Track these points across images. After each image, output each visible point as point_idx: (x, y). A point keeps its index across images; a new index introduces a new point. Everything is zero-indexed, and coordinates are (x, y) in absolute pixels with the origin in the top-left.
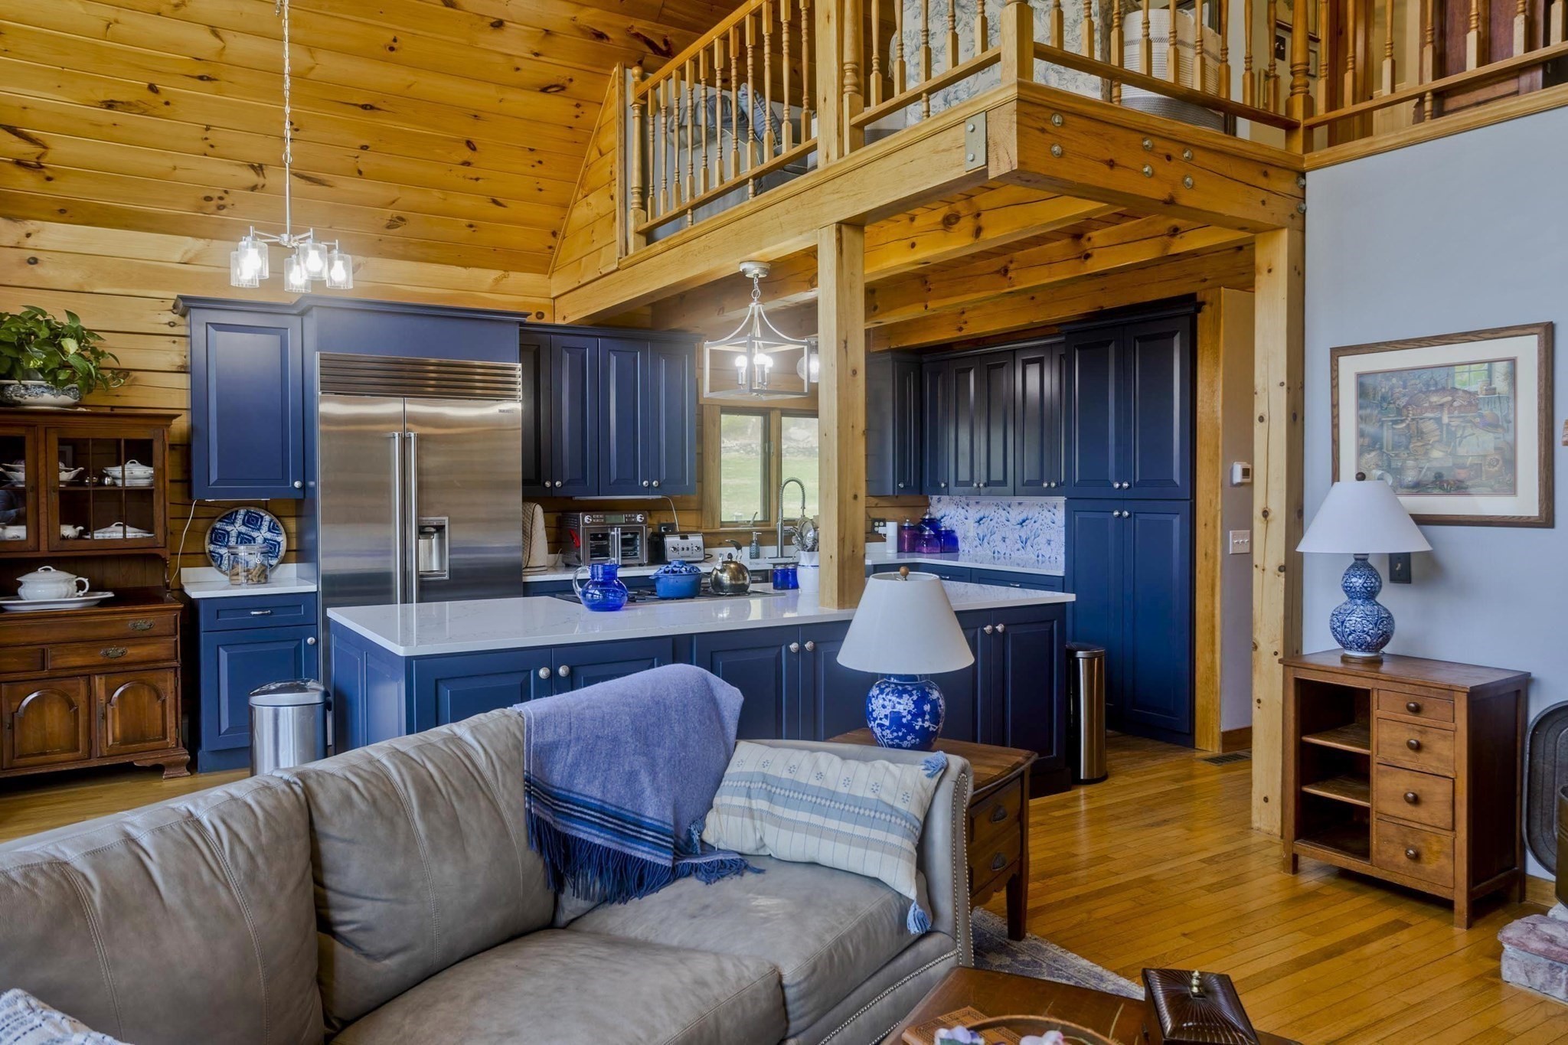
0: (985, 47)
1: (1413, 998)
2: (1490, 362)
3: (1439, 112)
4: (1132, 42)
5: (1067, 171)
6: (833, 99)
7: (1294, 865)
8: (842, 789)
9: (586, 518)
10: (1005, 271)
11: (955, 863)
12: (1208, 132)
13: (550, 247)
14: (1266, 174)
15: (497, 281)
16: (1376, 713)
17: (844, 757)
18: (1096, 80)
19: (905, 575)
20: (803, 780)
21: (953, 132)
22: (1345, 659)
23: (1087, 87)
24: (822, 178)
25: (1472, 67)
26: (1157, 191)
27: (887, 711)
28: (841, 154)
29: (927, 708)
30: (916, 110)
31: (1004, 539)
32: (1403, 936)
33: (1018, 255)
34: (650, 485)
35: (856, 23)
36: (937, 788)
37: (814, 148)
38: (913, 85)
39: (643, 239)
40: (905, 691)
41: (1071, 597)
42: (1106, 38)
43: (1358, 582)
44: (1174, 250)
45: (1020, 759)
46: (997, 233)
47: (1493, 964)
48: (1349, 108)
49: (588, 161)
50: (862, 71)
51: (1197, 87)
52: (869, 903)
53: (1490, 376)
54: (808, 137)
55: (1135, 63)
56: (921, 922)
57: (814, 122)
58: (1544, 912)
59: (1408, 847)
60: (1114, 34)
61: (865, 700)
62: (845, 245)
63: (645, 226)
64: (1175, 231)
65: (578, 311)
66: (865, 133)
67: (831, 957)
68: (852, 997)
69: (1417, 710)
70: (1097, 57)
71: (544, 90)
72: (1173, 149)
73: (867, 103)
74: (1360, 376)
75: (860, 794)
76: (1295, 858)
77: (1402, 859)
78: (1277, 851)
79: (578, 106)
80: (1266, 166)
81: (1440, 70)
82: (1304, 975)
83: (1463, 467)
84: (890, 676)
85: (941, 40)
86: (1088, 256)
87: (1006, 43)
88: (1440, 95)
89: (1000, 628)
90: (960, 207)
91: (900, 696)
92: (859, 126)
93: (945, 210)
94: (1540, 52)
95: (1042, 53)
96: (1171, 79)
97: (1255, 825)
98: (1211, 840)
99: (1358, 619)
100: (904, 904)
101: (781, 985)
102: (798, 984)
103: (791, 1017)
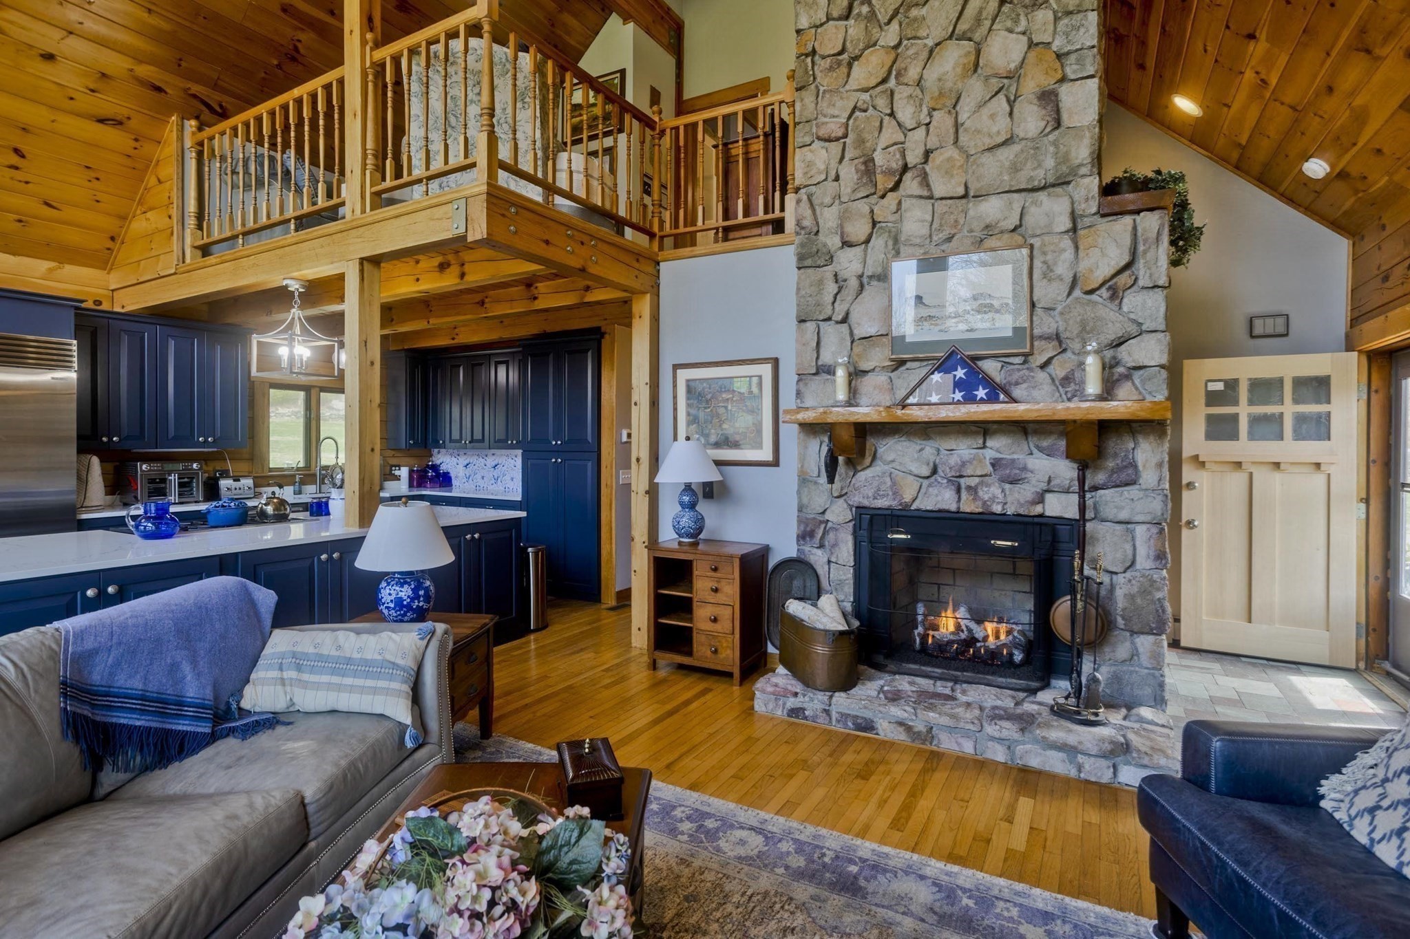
0: (466, 157)
2: (751, 377)
3: (726, 239)
4: (561, 170)
5: (520, 244)
6: (358, 172)
7: (654, 666)
8: (356, 656)
9: (144, 467)
10: (482, 303)
11: (440, 694)
12: (606, 231)
13: (109, 249)
14: (638, 260)
15: (50, 270)
16: (696, 573)
17: (358, 632)
18: (540, 189)
19: (405, 503)
20: (325, 652)
21: (444, 208)
22: (680, 543)
23: (534, 193)
24: (349, 226)
25: (740, 219)
26: (575, 262)
27: (393, 598)
28: (363, 211)
29: (421, 593)
30: (418, 190)
31: (483, 478)
32: (709, 696)
33: (490, 293)
34: (206, 441)
35: (376, 123)
36: (427, 647)
37: (343, 204)
38: (418, 172)
39: (199, 253)
40: (406, 583)
41: (523, 514)
42: (545, 165)
43: (686, 499)
44: (587, 300)
45: (487, 621)
46: (478, 275)
47: (750, 703)
48: (682, 229)
49: (147, 185)
50: (380, 156)
51: (600, 204)
52: (375, 733)
53: (750, 384)
54: (339, 196)
55: (563, 183)
56: (415, 738)
57: (343, 186)
58: (773, 671)
59: (711, 646)
60: (550, 163)
61: (378, 590)
62: (365, 275)
63: (201, 242)
64: (587, 288)
65: (137, 303)
66: (381, 200)
67: (345, 776)
68: (363, 800)
69: (715, 570)
70: (540, 175)
71: (101, 121)
72: (585, 238)
73: (384, 179)
74: (688, 381)
75: (369, 657)
76: (654, 661)
77: (709, 653)
78: (646, 659)
79: (136, 140)
80: (638, 255)
81: (726, 217)
82: (657, 728)
83: (738, 433)
84: (394, 573)
85: (437, 147)
86: (535, 298)
87: (480, 155)
88: (727, 230)
89: (476, 536)
90: (451, 257)
91: (402, 587)
92: (377, 194)
93: (439, 259)
94: (770, 216)
95: (503, 166)
96: (584, 197)
97: (633, 645)
98: (610, 657)
99: (686, 521)
100: (402, 728)
101: (303, 804)
102: (318, 800)
103: (311, 825)
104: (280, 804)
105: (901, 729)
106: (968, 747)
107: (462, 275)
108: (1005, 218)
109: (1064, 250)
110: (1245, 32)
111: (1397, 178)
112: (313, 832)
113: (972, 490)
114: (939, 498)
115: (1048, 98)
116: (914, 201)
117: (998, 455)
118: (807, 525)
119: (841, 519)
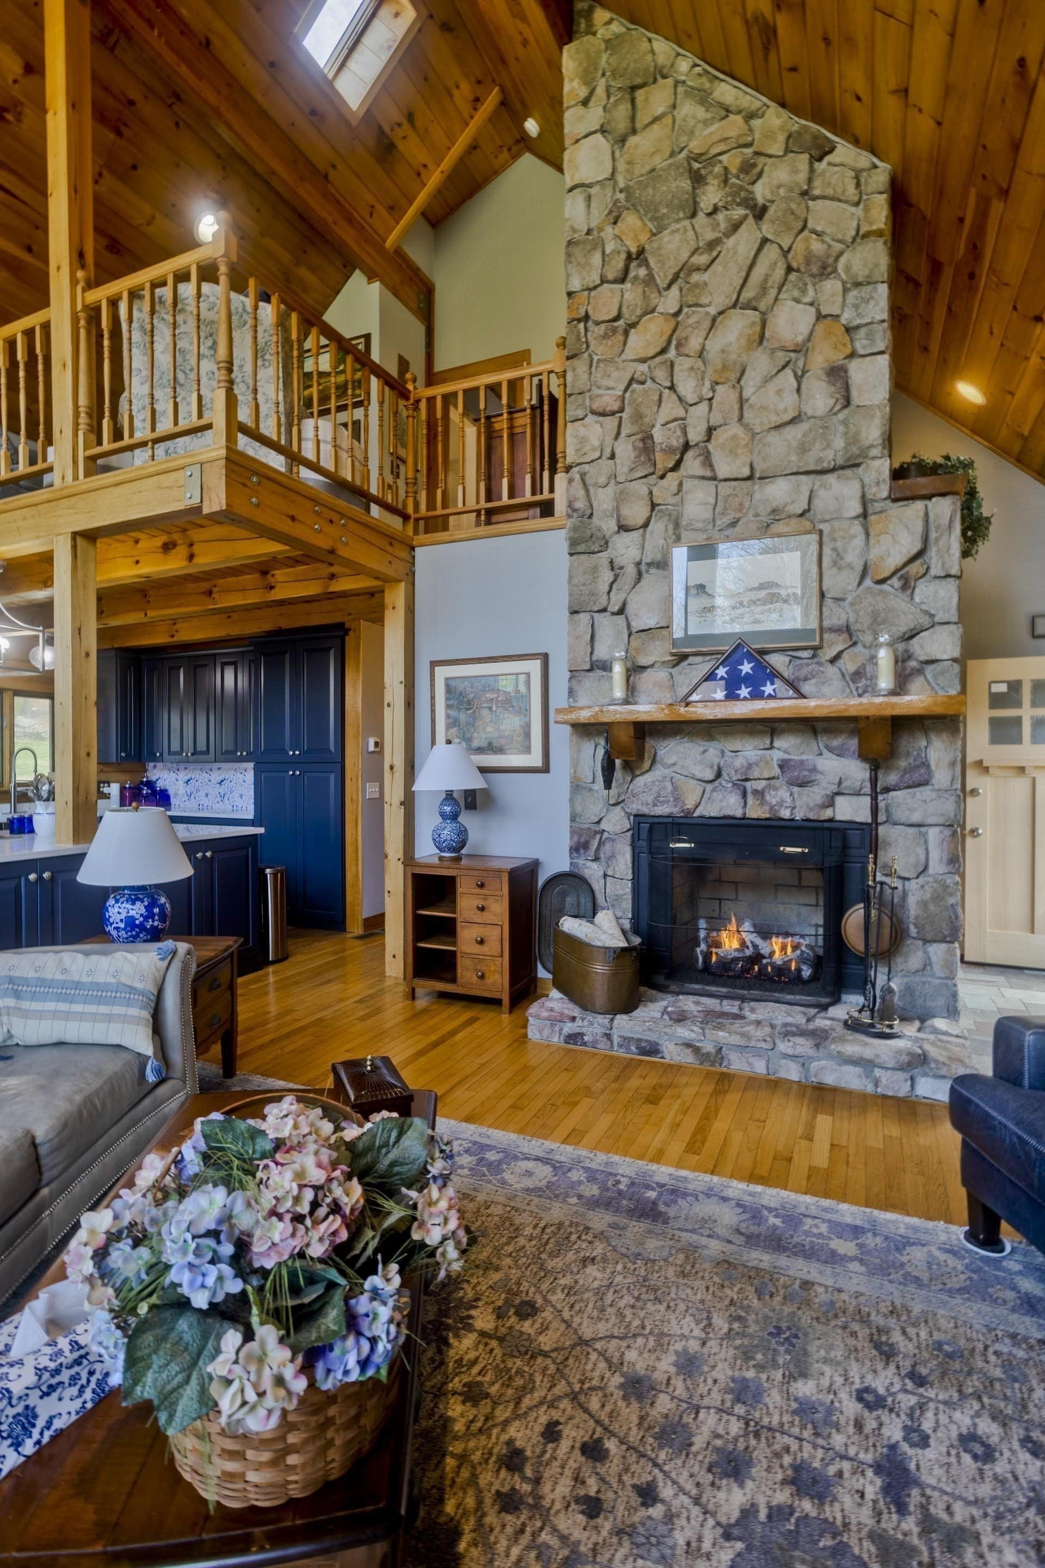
0: (200, 416)
1: (482, 1060)
2: (517, 674)
3: (488, 522)
4: (307, 439)
5: (262, 518)
6: (68, 431)
7: (413, 996)
8: (86, 980)
10: (210, 593)
11: (184, 1024)
12: (355, 510)
14: (391, 544)
16: (460, 890)
17: (87, 954)
18: (282, 459)
19: (136, 808)
20: (49, 977)
21: (174, 475)
22: (441, 858)
23: (274, 460)
24: (58, 495)
25: (505, 500)
26: (323, 542)
27: (122, 917)
28: (76, 478)
29: (156, 911)
30: (141, 456)
31: (207, 795)
32: (476, 1025)
33: (220, 582)
36: (167, 968)
37: (50, 469)
38: (139, 436)
40: (138, 899)
41: (261, 830)
42: (289, 432)
43: (448, 809)
44: (331, 589)
45: (231, 943)
46: (207, 559)
47: (523, 1031)
48: (440, 511)
50: (95, 416)
51: (349, 479)
52: (112, 1065)
53: (517, 683)
54: (45, 459)
55: (308, 452)
56: (158, 1071)
57: (50, 450)
58: (547, 996)
59: (477, 971)
60: (295, 429)
61: (103, 908)
62: (79, 552)
64: (332, 576)
66: (95, 465)
67: (80, 1113)
68: (100, 1142)
69: (482, 886)
70: (283, 442)
72: (334, 516)
73: (100, 443)
74: (447, 679)
75: (101, 981)
76: (413, 990)
77: (475, 979)
78: (402, 988)
80: (391, 539)
81: (489, 499)
83: (503, 737)
84: (123, 889)
85: (164, 406)
86: (272, 588)
87: (217, 415)
88: (490, 512)
89: (208, 854)
90: (177, 537)
91: (133, 904)
92: (91, 459)
93: (164, 538)
94: (538, 498)
95: (244, 429)
96: (333, 470)
97: (388, 974)
98: (359, 988)
99: (448, 833)
100: (143, 1060)
101: (34, 1145)
102: (50, 1141)
103: (44, 1169)
104: (7, 1143)
105: (688, 1051)
106: (760, 1067)
107: (191, 557)
108: (793, 502)
109: (854, 537)
110: (1033, 315)
112: (46, 1176)
113: (759, 794)
114: (724, 804)
115: (837, 372)
116: (696, 482)
117: (786, 757)
118: (581, 836)
119: (618, 829)
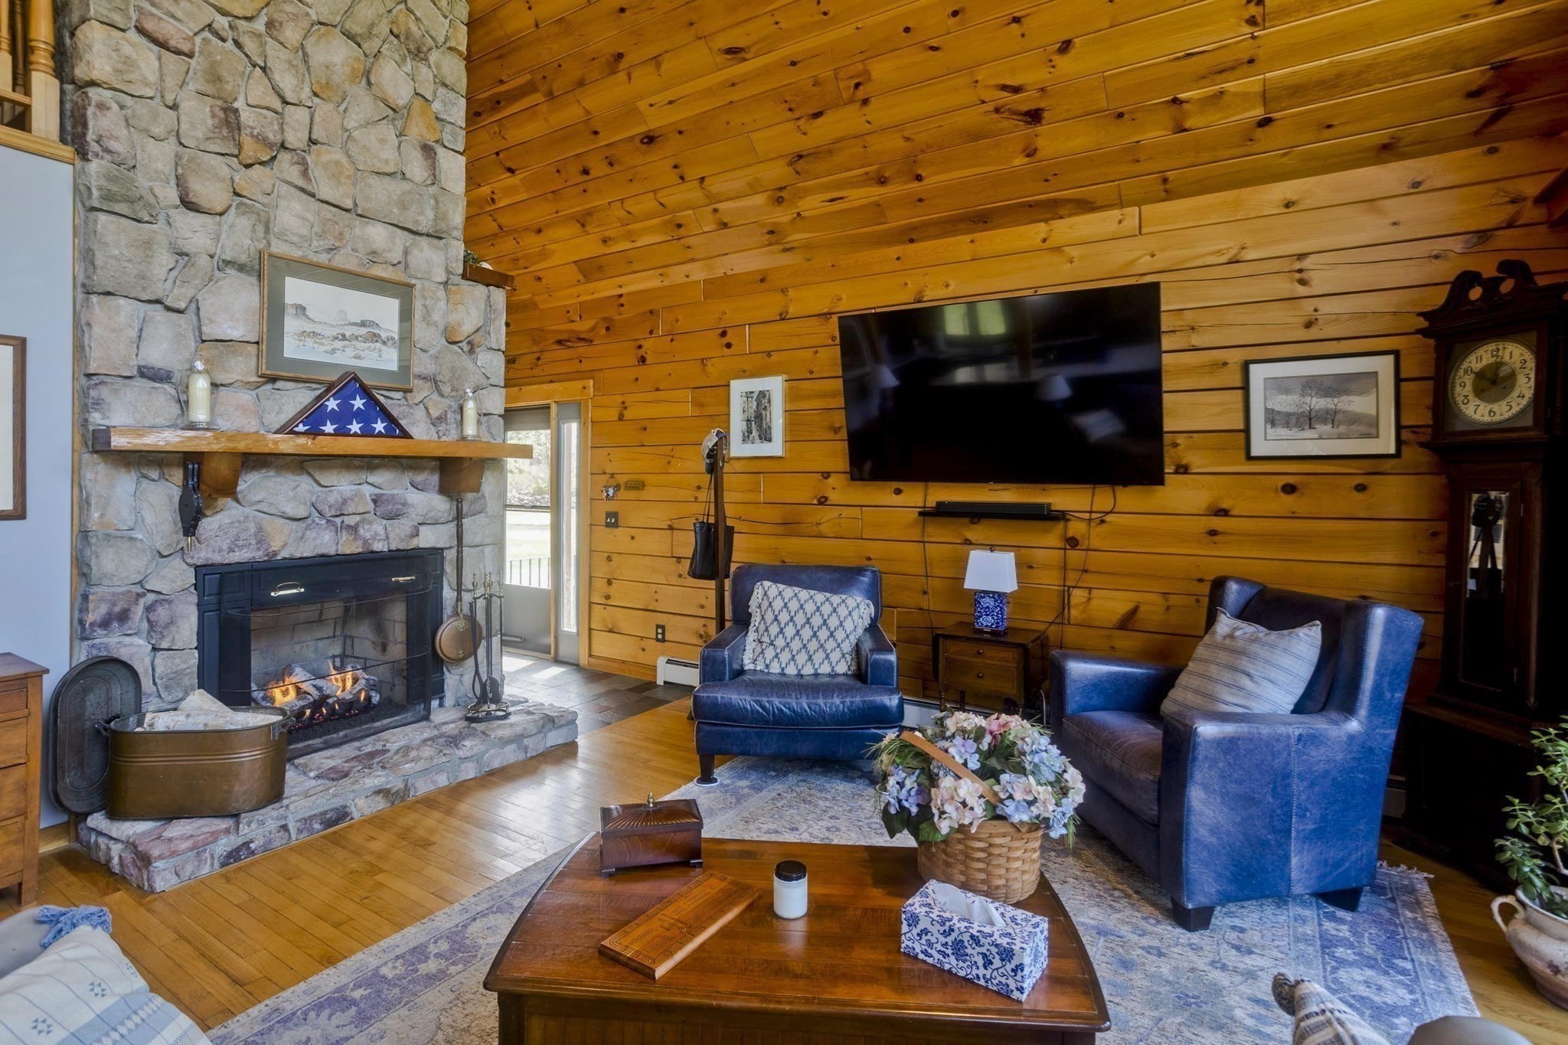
106: (442, 780)
108: (390, 251)
109: (439, 300)
110: (509, 164)
111: (536, 298)
113: (353, 529)
114: (318, 542)
115: (428, 151)
116: (292, 190)
117: (380, 491)
118: (114, 604)
119: (179, 585)
